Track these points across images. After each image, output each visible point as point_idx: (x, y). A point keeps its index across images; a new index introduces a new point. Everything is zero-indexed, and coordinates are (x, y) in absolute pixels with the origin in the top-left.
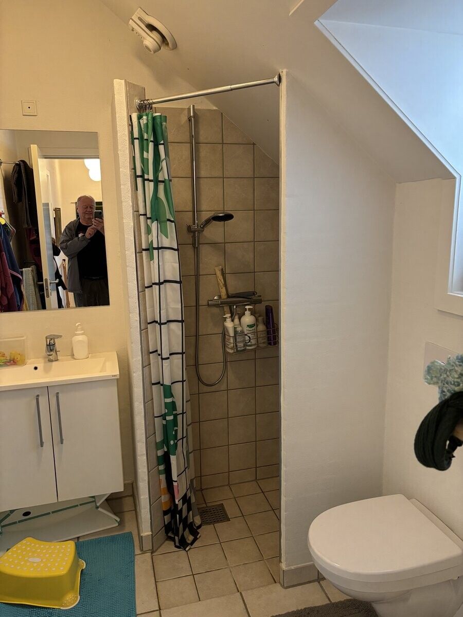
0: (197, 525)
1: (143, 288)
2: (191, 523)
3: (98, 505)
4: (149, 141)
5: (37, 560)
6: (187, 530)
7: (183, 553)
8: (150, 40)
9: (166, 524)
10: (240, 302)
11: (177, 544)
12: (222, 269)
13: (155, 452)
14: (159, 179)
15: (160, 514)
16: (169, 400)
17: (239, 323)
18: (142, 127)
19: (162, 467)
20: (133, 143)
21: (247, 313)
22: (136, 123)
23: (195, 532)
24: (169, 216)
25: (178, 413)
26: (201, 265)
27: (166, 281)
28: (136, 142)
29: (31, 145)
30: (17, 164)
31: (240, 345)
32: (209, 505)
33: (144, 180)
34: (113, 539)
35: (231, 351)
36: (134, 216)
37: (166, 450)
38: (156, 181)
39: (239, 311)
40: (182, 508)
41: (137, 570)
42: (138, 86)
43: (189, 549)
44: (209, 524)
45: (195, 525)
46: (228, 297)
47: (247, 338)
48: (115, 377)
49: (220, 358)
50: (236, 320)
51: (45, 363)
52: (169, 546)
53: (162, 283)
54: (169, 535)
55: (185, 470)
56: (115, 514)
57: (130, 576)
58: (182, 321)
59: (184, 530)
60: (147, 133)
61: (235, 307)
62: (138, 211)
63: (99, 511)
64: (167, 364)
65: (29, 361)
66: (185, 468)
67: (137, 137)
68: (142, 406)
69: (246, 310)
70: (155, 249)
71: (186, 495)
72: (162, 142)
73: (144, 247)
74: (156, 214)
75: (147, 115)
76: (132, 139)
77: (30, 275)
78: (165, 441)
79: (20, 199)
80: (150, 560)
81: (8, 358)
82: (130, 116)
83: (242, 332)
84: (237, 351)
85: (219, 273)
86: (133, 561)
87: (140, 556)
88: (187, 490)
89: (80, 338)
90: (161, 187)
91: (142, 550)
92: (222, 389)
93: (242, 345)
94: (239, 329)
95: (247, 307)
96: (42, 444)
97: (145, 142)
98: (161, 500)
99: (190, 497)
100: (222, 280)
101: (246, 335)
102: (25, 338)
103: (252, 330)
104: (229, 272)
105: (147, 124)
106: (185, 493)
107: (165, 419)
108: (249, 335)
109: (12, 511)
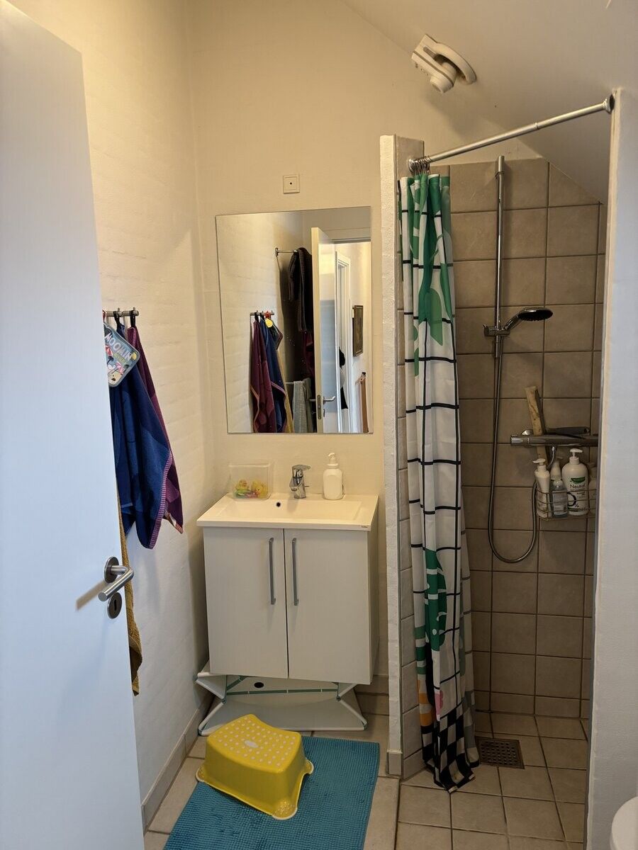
0: (471, 761)
1: (404, 413)
2: (463, 755)
3: (340, 695)
4: (421, 212)
5: (254, 745)
6: (454, 763)
7: (444, 794)
8: (438, 77)
9: (425, 746)
10: (563, 442)
11: (438, 779)
12: (537, 391)
13: (412, 641)
14: (435, 265)
15: (416, 730)
16: (433, 572)
17: (559, 474)
18: (413, 195)
19: (421, 664)
20: (400, 218)
21: (573, 459)
22: (406, 190)
23: (466, 769)
24: (445, 315)
25: (448, 593)
26: (504, 384)
27: (435, 405)
28: (405, 215)
29: (312, 229)
30: (295, 253)
31: (559, 508)
32: (497, 737)
33: (413, 266)
34: (354, 746)
35: (543, 515)
36: (396, 316)
37: (427, 641)
38: (429, 268)
39: (561, 454)
40: (447, 729)
41: (376, 798)
42: (414, 140)
43: (455, 791)
44: (492, 764)
45: (468, 760)
46: (545, 432)
47: (570, 498)
48: (365, 529)
49: (528, 522)
50: (555, 470)
51: (290, 499)
52: (426, 779)
53: (429, 407)
54: (429, 763)
55: (455, 675)
56: (363, 714)
57: (365, 803)
58: (457, 463)
59: (450, 762)
60: (419, 203)
61: (553, 449)
62: (403, 309)
63: (341, 704)
64: (431, 521)
65: (273, 495)
66: (456, 674)
67: (406, 209)
68: (396, 574)
69: (571, 455)
70: (421, 359)
71: (454, 712)
72: (439, 213)
73: (407, 358)
74: (426, 313)
75: (420, 178)
76: (400, 211)
77: (301, 390)
78: (426, 629)
79: (296, 297)
80: (396, 790)
81: (250, 489)
82: (399, 182)
83: (563, 488)
84: (553, 516)
85: (531, 397)
86: (374, 784)
87: (384, 779)
88: (457, 706)
89: (333, 472)
90: (436, 275)
91: (387, 772)
92: (529, 570)
93: (561, 507)
94: (557, 483)
95: (574, 451)
96: (273, 601)
97: (415, 214)
98: (417, 711)
99: (462, 717)
100: (537, 409)
101: (569, 493)
102: (269, 465)
103: (580, 486)
104: (548, 396)
105: (419, 190)
106: (452, 708)
107: (427, 598)
108: (575, 494)
109: (242, 678)
